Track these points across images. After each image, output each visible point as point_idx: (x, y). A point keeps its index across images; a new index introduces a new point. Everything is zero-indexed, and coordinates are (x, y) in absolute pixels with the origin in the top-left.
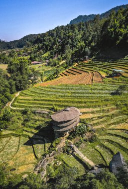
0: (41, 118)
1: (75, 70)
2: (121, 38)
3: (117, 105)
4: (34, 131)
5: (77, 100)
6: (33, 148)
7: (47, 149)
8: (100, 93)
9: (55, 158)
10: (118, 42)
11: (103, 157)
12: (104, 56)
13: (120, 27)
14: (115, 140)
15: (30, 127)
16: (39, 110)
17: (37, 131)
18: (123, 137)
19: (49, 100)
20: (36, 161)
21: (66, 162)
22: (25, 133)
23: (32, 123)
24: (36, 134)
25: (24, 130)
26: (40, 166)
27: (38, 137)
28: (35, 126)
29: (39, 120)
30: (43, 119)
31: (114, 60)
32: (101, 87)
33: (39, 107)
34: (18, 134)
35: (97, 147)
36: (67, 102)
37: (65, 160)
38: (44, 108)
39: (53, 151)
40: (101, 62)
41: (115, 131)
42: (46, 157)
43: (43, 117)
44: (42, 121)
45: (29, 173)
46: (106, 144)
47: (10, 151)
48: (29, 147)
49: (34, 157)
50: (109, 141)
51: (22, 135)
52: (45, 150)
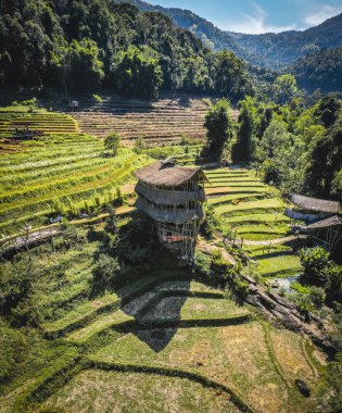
4: (99, 303)
15: (65, 305)
21: (273, 271)
39: (238, 273)
45: (308, 344)
49: (242, 327)
51: (84, 347)
52: (220, 297)
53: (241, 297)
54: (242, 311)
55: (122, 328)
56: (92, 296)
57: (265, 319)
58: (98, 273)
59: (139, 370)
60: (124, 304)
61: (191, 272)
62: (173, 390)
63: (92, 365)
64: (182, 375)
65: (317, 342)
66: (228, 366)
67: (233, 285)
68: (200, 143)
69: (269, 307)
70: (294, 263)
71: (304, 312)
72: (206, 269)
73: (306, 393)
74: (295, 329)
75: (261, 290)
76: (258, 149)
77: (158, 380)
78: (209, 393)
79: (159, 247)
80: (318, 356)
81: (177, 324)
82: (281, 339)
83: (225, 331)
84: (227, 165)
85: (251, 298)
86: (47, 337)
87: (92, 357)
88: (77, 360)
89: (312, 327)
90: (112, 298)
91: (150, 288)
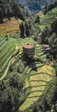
52: (39, 63)
53: (42, 62)
54: (43, 64)
55: (31, 70)
56: (25, 67)
58: (24, 64)
59: (36, 74)
60: (29, 67)
61: (34, 61)
62: (41, 75)
63: (31, 75)
64: (41, 73)
65: (52, 66)
66: (44, 71)
67: (40, 61)
68: (19, 32)
69: (45, 63)
70: (45, 56)
71: (49, 63)
72: (36, 60)
73: (53, 71)
74: (49, 65)
75: (44, 61)
76: (30, 32)
77: (39, 75)
78: (44, 74)
79: (29, 58)
80: (52, 67)
81: (37, 68)
82: (48, 66)
83: (42, 67)
84: (26, 37)
85: (43, 62)
86: (25, 74)
87: (30, 74)
89: (50, 64)
90: (27, 67)
91: (31, 64)
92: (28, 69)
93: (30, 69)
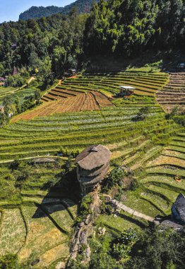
0: (45, 171)
1: (63, 91)
2: (116, 42)
3: (144, 134)
4: (40, 192)
5: (90, 134)
6: (51, 219)
7: (75, 216)
8: (118, 121)
9: (94, 225)
10: (114, 47)
11: (155, 206)
12: (98, 68)
13: (112, 27)
14: (160, 181)
15: (31, 187)
16: (38, 158)
17: (46, 193)
18: (168, 175)
19: (49, 141)
20: (65, 237)
21: (113, 227)
22: (25, 199)
23: (34, 181)
24: (46, 197)
25: (22, 195)
26: (78, 242)
27: (50, 200)
28: (41, 184)
29: (43, 174)
30: (50, 171)
31: (114, 73)
32: (115, 113)
33: (36, 154)
34: (15, 203)
35: (142, 194)
36: (78, 139)
37: (108, 223)
38: (45, 153)
39: (87, 215)
40: (96, 77)
41: (156, 168)
42: (80, 227)
43: (49, 167)
44: (49, 174)
45: (64, 258)
46: (151, 187)
47: (13, 234)
48: (43, 219)
49: (60, 233)
50: (153, 183)
51: (23, 203)
52: (73, 218)
54: (69, 229)
55: (37, 204)
56: (42, 189)
57: (70, 238)
59: (24, 219)
62: (20, 230)
69: (76, 236)
74: (71, 251)
77: (22, 225)
80: (61, 264)
81: (48, 215)
82: (63, 248)
88: (18, 205)
92: (40, 196)
93: (39, 201)
